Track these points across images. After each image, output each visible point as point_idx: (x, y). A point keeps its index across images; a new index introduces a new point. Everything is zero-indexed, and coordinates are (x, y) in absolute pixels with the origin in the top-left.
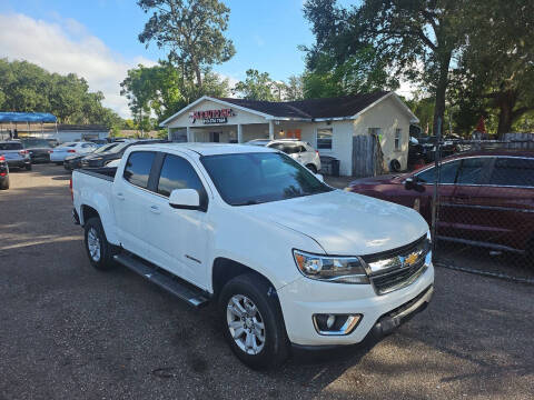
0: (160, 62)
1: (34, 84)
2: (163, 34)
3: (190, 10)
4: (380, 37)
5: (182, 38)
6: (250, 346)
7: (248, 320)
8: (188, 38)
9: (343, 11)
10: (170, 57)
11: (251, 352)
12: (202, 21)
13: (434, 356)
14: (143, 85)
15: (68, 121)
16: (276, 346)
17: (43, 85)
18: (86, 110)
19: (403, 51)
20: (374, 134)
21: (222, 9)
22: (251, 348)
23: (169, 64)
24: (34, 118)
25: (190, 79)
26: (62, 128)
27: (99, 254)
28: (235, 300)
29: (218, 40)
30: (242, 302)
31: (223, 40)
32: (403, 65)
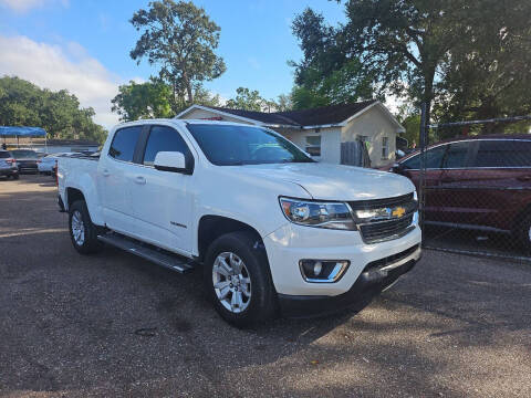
0: (151, 78)
1: (25, 99)
2: (155, 51)
3: (182, 28)
4: (366, 53)
5: (173, 55)
6: (236, 305)
7: (234, 278)
8: (179, 56)
9: (331, 29)
10: (161, 74)
11: (237, 311)
12: (193, 39)
13: (423, 317)
14: (134, 100)
15: (58, 137)
16: (262, 298)
17: (33, 100)
18: (77, 125)
19: (388, 68)
20: (361, 141)
21: (213, 28)
22: (237, 306)
23: (160, 81)
24: (23, 132)
25: (181, 95)
26: (52, 143)
27: (83, 238)
28: (221, 258)
29: (209, 57)
30: (228, 261)
31: (214, 57)
32: (388, 80)
